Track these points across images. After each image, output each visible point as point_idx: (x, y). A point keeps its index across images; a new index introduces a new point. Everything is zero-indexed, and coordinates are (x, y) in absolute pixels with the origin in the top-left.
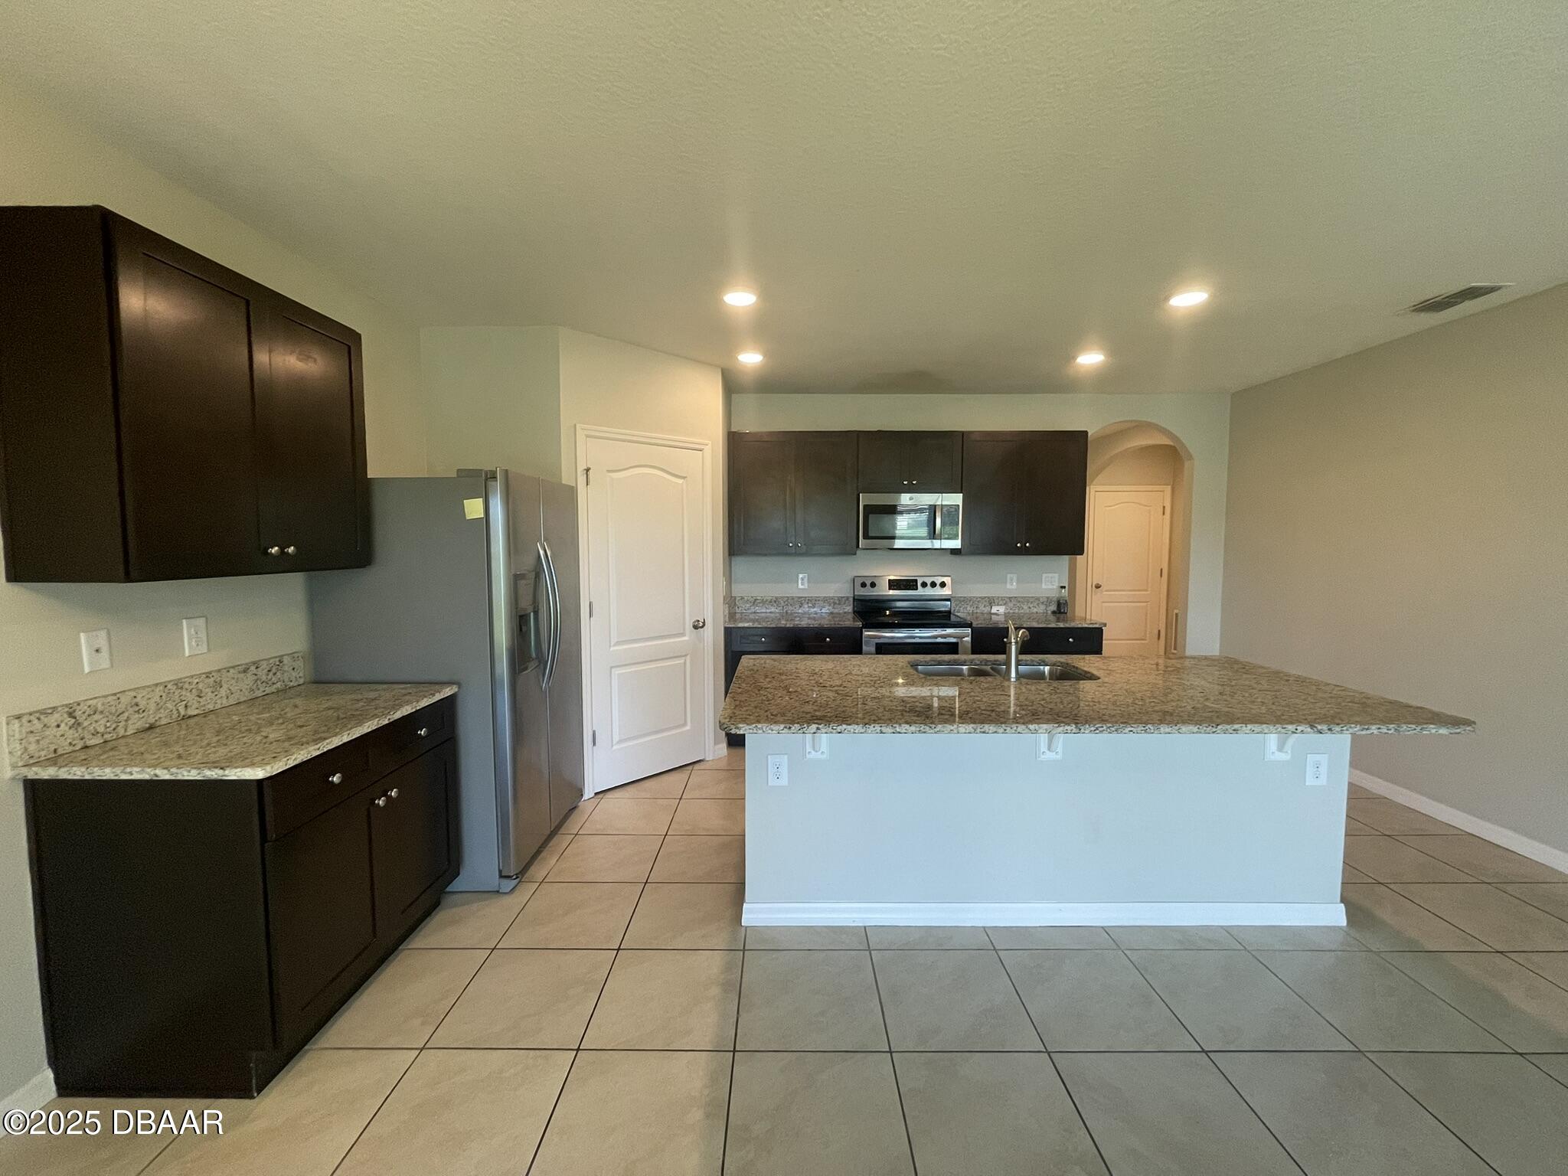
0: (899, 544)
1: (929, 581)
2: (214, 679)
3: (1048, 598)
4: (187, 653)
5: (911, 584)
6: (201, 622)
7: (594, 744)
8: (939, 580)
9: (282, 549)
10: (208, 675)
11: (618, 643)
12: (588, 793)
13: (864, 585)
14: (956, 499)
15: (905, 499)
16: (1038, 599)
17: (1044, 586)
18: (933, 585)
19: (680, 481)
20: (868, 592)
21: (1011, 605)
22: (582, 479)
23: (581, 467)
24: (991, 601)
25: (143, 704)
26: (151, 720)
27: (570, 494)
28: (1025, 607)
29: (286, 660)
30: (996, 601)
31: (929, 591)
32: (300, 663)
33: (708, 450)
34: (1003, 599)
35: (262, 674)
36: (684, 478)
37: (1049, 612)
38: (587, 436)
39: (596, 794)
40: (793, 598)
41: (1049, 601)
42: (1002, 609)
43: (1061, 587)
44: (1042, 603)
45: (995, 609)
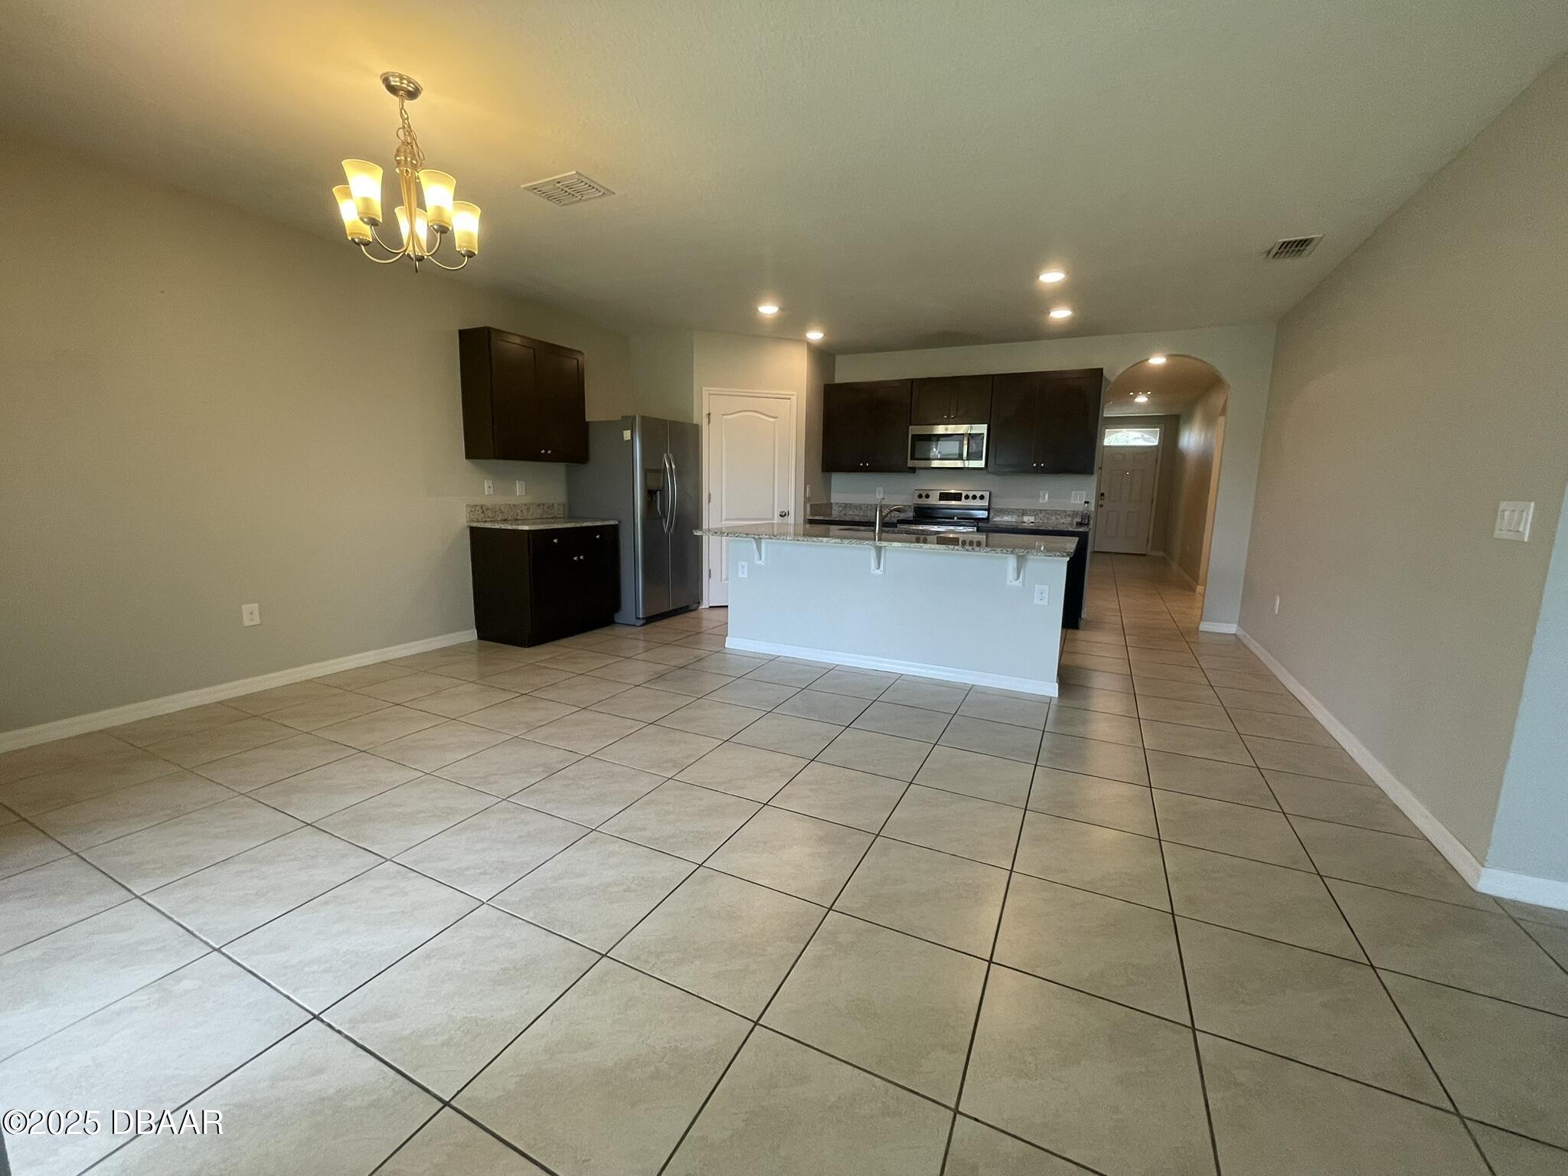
0: (935, 464)
1: (971, 494)
2: (528, 507)
3: (1074, 511)
4: (518, 494)
5: (957, 497)
6: (523, 483)
7: (710, 577)
8: (978, 494)
9: (546, 451)
10: (525, 505)
11: (726, 520)
12: (705, 605)
13: (920, 496)
14: (982, 429)
15: (940, 429)
16: (1065, 511)
17: (1072, 501)
18: (974, 497)
19: (773, 420)
20: (924, 501)
21: (1041, 516)
22: (705, 420)
23: (705, 412)
24: (1024, 513)
25: (503, 510)
26: (506, 517)
27: (697, 429)
28: (1053, 518)
29: (555, 505)
30: (1028, 512)
31: (971, 503)
32: (561, 508)
33: (794, 398)
34: (1034, 511)
35: (546, 508)
36: (776, 418)
37: (1075, 523)
38: (710, 394)
39: (711, 607)
40: (871, 505)
41: (1075, 514)
42: (1032, 519)
43: (1086, 502)
44: (1069, 515)
45: (1026, 519)
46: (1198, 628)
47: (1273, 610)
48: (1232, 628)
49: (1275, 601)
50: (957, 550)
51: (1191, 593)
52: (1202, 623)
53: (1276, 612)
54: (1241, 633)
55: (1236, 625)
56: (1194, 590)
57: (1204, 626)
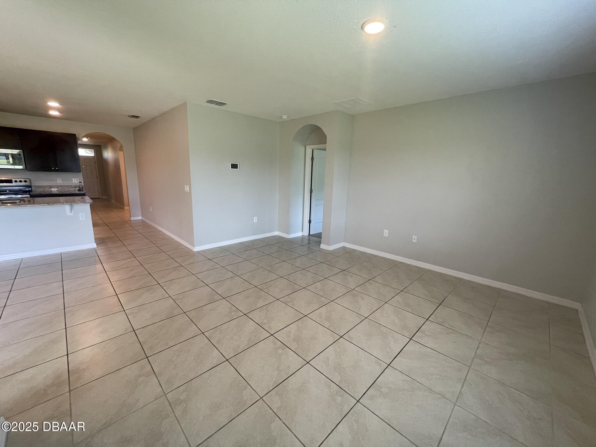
1: (18, 180)
3: (75, 186)
16: (71, 186)
17: (74, 182)
18: (21, 181)
21: (60, 188)
24: (50, 187)
28: (66, 189)
30: (53, 187)
34: (57, 186)
37: (77, 191)
42: (56, 190)
43: (80, 182)
44: (73, 187)
45: (52, 189)
46: (130, 220)
47: (150, 210)
48: (140, 218)
49: (150, 209)
50: (45, 205)
51: (123, 210)
52: (131, 218)
53: (151, 211)
54: (143, 219)
55: (141, 217)
56: (124, 209)
57: (132, 219)
